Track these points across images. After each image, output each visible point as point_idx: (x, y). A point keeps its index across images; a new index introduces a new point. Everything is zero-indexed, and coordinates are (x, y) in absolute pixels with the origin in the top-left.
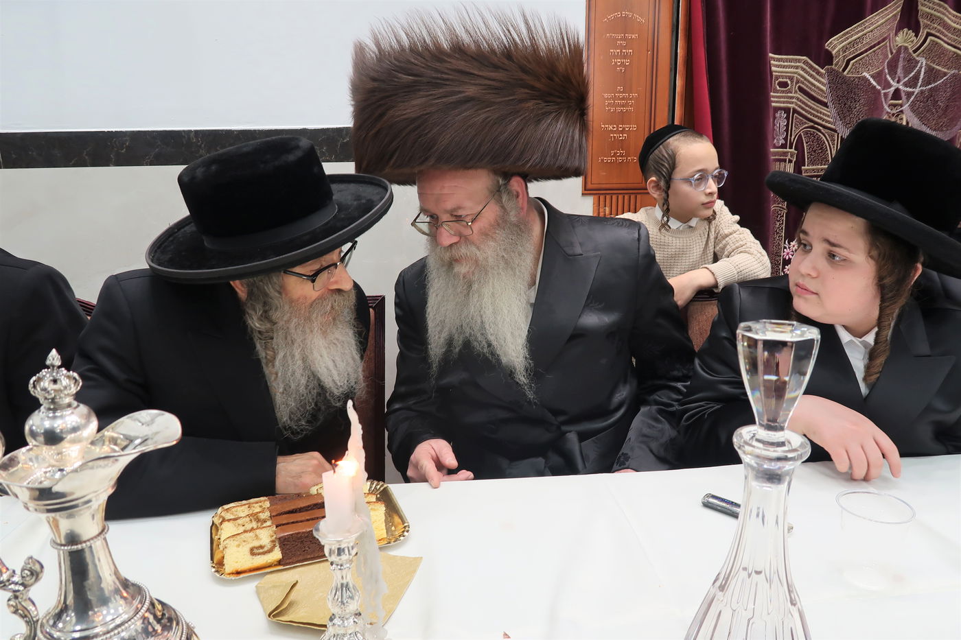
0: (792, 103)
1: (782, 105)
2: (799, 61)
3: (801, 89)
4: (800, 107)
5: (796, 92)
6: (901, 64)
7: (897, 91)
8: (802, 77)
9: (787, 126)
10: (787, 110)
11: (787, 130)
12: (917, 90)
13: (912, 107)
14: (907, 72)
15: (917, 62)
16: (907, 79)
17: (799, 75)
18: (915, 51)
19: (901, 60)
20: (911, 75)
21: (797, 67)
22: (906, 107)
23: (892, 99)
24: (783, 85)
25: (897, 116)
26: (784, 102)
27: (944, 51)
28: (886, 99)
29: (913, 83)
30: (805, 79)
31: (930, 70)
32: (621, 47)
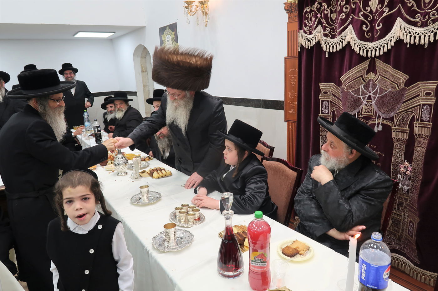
0: (330, 99)
1: (326, 99)
2: (331, 85)
3: (333, 94)
4: (333, 100)
5: (331, 95)
6: (371, 86)
7: (370, 96)
8: (333, 90)
9: (329, 107)
10: (328, 101)
11: (329, 108)
12: (377, 96)
13: (376, 103)
14: (373, 89)
15: (377, 85)
16: (373, 92)
17: (332, 89)
18: (375, 81)
19: (371, 84)
20: (375, 90)
21: (331, 87)
22: (373, 103)
23: (367, 99)
24: (326, 93)
25: (370, 106)
26: (327, 99)
27: (385, 81)
29: (375, 93)
30: (334, 91)
31: (381, 89)
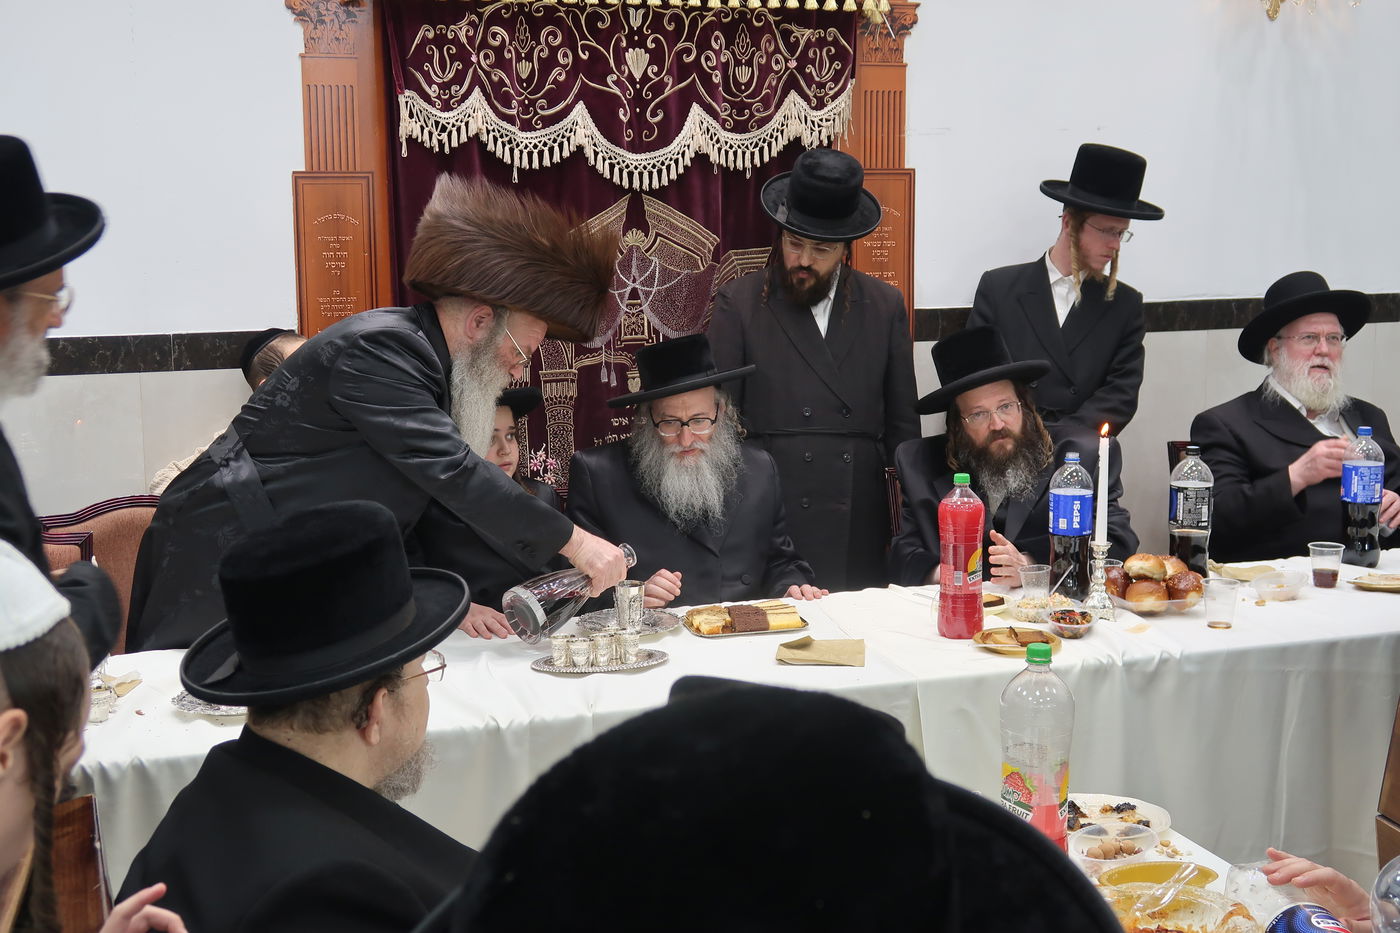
6: (634, 263)
7: (634, 290)
12: (654, 290)
13: (652, 306)
14: (642, 271)
15: (651, 261)
16: (642, 278)
18: (647, 251)
19: (634, 259)
20: (646, 275)
22: (645, 307)
23: (629, 299)
25: (638, 315)
27: (674, 252)
28: (622, 299)
29: (649, 282)
31: (664, 270)
32: (335, 250)
